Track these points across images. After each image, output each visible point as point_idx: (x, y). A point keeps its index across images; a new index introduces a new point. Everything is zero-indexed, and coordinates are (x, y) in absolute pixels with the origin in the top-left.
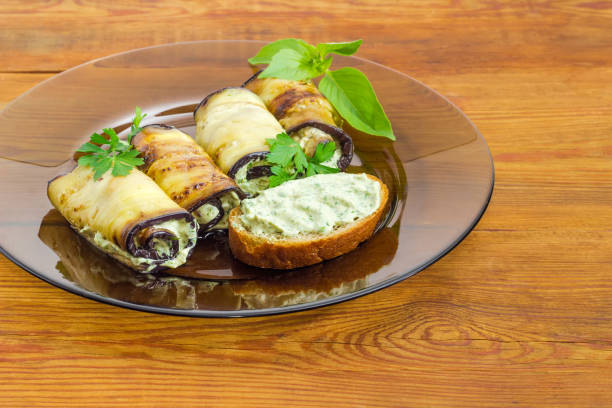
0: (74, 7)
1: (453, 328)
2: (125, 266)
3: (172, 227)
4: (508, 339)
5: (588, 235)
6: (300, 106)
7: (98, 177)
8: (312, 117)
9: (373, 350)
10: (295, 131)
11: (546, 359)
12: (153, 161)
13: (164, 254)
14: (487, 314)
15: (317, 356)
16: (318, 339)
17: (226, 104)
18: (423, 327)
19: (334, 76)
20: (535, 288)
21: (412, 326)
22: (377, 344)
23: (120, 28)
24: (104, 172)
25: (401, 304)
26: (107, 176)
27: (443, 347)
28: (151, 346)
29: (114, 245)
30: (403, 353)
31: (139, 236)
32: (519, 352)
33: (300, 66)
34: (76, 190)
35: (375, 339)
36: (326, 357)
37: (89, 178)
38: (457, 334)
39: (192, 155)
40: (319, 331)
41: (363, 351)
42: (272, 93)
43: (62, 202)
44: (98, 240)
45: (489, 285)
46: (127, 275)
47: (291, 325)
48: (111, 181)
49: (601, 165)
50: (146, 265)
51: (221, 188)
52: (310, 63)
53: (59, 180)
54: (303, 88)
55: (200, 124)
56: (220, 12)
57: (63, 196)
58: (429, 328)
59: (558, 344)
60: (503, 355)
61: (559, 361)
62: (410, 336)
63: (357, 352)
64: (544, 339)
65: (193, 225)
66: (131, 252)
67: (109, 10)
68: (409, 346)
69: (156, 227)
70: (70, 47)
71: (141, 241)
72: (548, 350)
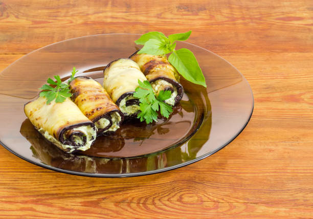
0: (15, 20)
1: (194, 195)
2: (59, 149)
3: (83, 129)
4: (223, 201)
5: (270, 144)
6: (157, 69)
7: (49, 103)
8: (162, 74)
9: (151, 207)
10: (153, 81)
11: (242, 212)
12: (78, 95)
13: (79, 144)
14: (213, 188)
15: (122, 210)
16: (123, 201)
17: (119, 66)
18: (179, 195)
19: (177, 53)
20: (240, 173)
21: (174, 194)
22: (154, 204)
23: (37, 31)
24: (52, 100)
25: (169, 181)
26: (53, 102)
27: (189, 205)
28: (36, 204)
29: (54, 138)
30: (167, 208)
31: (66, 134)
32: (228, 208)
33: (159, 48)
34: (38, 109)
35: (153, 201)
36: (127, 210)
37: (44, 103)
38: (196, 198)
39: (98, 93)
40: (125, 196)
41: (146, 207)
42: (144, 61)
43: (31, 115)
44: (47, 135)
45: (216, 172)
46: (60, 154)
47: (110, 193)
48: (54, 105)
49: (280, 106)
50: (69, 149)
51: (110, 110)
52: (165, 46)
53: (30, 103)
54: (160, 59)
55: (106, 76)
56: (89, 22)
57: (31, 112)
58: (182, 195)
59: (248, 204)
60: (219, 210)
61: (248, 214)
62: (172, 199)
63: (143, 208)
64: (241, 201)
65: (94, 129)
66: (62, 142)
67: (33, 21)
68: (170, 204)
69: (75, 129)
70: (10, 41)
71: (66, 136)
72: (243, 207)
